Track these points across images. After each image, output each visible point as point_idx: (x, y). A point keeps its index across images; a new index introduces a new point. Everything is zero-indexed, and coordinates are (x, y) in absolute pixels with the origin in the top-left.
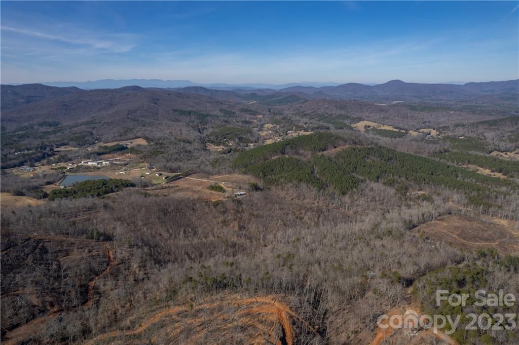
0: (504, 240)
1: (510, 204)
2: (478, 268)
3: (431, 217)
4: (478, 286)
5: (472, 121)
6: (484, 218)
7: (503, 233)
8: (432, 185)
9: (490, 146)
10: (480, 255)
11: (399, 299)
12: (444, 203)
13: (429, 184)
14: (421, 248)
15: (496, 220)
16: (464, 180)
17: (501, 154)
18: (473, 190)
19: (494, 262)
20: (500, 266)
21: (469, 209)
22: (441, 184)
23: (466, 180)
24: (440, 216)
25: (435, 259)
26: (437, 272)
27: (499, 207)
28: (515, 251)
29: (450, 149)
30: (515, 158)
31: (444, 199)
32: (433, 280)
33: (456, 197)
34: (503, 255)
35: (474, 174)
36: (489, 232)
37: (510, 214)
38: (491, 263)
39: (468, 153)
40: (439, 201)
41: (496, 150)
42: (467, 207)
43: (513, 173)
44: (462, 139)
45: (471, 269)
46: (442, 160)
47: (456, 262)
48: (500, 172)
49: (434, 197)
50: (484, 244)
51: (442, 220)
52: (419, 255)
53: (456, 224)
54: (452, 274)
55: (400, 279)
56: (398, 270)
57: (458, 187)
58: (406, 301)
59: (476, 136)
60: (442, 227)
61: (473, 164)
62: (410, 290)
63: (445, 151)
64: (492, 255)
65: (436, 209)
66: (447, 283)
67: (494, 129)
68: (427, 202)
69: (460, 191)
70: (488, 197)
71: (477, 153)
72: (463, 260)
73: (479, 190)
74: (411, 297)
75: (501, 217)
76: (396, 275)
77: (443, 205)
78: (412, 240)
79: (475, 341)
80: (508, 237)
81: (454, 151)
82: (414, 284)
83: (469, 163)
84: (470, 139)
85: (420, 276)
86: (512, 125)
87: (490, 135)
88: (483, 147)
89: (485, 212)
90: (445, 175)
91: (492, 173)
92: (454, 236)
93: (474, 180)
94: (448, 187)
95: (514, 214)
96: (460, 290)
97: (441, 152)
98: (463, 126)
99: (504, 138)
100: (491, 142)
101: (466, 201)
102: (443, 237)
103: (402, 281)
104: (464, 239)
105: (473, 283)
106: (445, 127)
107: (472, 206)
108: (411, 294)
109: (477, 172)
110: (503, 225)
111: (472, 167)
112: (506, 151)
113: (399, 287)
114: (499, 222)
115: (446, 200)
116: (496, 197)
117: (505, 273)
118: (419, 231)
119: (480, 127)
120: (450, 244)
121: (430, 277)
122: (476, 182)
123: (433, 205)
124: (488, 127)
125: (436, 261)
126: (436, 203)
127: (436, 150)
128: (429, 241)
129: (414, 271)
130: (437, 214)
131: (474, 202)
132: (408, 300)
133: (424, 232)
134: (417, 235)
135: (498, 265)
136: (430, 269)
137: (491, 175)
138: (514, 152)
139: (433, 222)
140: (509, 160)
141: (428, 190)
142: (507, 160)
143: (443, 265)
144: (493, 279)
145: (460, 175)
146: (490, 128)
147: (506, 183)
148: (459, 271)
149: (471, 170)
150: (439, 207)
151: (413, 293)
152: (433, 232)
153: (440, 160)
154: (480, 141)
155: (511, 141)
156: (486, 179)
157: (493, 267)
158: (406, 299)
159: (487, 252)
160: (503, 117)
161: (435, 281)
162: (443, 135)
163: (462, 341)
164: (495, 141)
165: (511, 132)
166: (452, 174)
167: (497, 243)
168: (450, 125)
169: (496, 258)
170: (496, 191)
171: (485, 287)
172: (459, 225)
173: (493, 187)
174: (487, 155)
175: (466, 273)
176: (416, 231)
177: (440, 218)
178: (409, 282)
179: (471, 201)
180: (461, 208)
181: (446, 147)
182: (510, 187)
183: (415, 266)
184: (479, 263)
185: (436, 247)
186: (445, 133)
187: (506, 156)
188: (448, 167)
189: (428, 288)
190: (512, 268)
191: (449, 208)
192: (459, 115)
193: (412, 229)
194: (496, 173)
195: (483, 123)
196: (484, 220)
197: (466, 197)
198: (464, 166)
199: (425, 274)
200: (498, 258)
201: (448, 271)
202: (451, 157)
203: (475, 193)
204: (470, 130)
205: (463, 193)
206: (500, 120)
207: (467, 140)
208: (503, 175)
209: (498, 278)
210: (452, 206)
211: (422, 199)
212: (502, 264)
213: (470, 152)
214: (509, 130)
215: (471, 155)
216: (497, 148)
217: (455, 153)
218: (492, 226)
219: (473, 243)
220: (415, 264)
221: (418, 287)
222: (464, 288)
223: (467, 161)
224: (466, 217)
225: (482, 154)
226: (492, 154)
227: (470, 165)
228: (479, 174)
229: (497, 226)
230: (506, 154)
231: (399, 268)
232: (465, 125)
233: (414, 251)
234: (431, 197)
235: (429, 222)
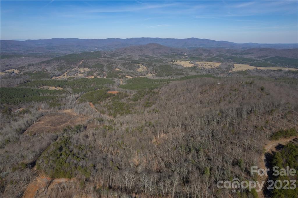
0: (71, 119)
1: (68, 101)
2: (65, 138)
3: (32, 122)
4: (68, 146)
5: (37, 62)
6: (60, 112)
7: (70, 116)
8: (26, 103)
9: (50, 74)
10: (64, 131)
11: (31, 177)
12: (37, 111)
13: (24, 103)
14: (33, 141)
15: (65, 111)
16: (43, 95)
17: (57, 77)
18: (50, 99)
19: (71, 131)
20: (74, 132)
21: (51, 110)
22: (32, 101)
23: (45, 95)
24: (37, 119)
25: (44, 143)
26: (47, 150)
27: (65, 104)
28: (77, 122)
29: (30, 80)
30: (63, 78)
31: (36, 109)
32: (47, 155)
33: (43, 106)
34: (73, 127)
35: (48, 91)
36: (64, 118)
37: (70, 106)
38: (70, 133)
39: (41, 80)
40: (34, 110)
41: (54, 76)
42: (50, 109)
43: (65, 86)
44: (35, 73)
45: (63, 139)
46: (27, 87)
47: (54, 140)
48: (59, 87)
49: (30, 109)
50: (64, 125)
51: (40, 120)
52: (33, 146)
53: (48, 120)
54: (55, 147)
55: (26, 166)
56: (23, 161)
57: (42, 100)
58: (36, 175)
59: (42, 70)
60: (41, 124)
61: (45, 86)
62: (35, 168)
63: (28, 82)
64: (69, 129)
65: (34, 116)
66: (54, 153)
67: (49, 65)
68: (27, 114)
69: (44, 102)
70: (58, 100)
71: (45, 79)
72: (58, 137)
73: (53, 98)
74: (37, 171)
75: (67, 109)
76: (23, 164)
77: (37, 112)
78: (25, 139)
79: (76, 172)
80: (73, 117)
81: (33, 80)
82: (36, 164)
83: (43, 85)
84: (39, 72)
85: (38, 157)
86: (57, 62)
87: (48, 68)
88: (47, 75)
89: (59, 109)
90: (32, 95)
91: (56, 88)
92: (49, 127)
93: (49, 94)
94: (36, 102)
95: (71, 105)
96: (61, 153)
97: (25, 82)
98: (33, 65)
99: (56, 69)
100: (50, 72)
101: (48, 106)
102: (43, 130)
103: (28, 166)
104: (54, 126)
105: (66, 146)
106: (22, 67)
107: (52, 108)
108: (37, 169)
109: (49, 89)
110: (69, 112)
111: (45, 87)
112: (59, 75)
113: (28, 171)
114: (67, 111)
115: (38, 109)
116: (62, 100)
117: (77, 134)
118: (28, 132)
119: (42, 65)
120: (49, 132)
121: (44, 154)
122: (50, 95)
123: (31, 115)
124: (46, 64)
125: (44, 144)
126: (32, 112)
127: (22, 82)
128: (36, 135)
129: (34, 156)
130: (35, 119)
131: (53, 105)
132: (37, 174)
133: (32, 132)
134: (28, 135)
135: (73, 132)
136: (43, 150)
137: (56, 89)
138: (62, 76)
139: (35, 124)
140: (61, 80)
141: (25, 107)
142: (60, 80)
143: (49, 144)
144: (73, 139)
145: (41, 93)
146: (48, 65)
147: (64, 92)
148: (58, 144)
149: (46, 89)
150: (35, 114)
151: (38, 169)
152: (37, 129)
153: (26, 87)
154: (45, 72)
155: (59, 70)
156: (54, 92)
157: (71, 134)
158: (35, 174)
159: (67, 128)
160: (52, 59)
161: (48, 155)
162: (23, 72)
163: (71, 176)
164: (52, 71)
165: (58, 66)
166: (36, 94)
167: (69, 122)
168: (25, 66)
169: (71, 129)
170: (61, 97)
171: (71, 145)
172: (50, 120)
173: (59, 95)
174: (51, 79)
175: (61, 143)
176: (26, 133)
177: (38, 120)
178: (33, 164)
179: (52, 105)
180: (47, 111)
181: (27, 79)
182: (66, 93)
183: (33, 153)
184: (65, 135)
185: (41, 137)
186: (23, 71)
187: (60, 78)
188: (33, 90)
189: (45, 161)
190: (79, 131)
191: (41, 113)
192: (28, 59)
193: (23, 133)
194: (58, 88)
195: (43, 62)
196: (60, 113)
197: (48, 104)
198: (41, 88)
199: (41, 155)
200: (72, 129)
201: (52, 146)
202: (32, 84)
203: (51, 101)
204: (38, 67)
205: (46, 102)
206: (51, 60)
207: (38, 73)
208: (61, 88)
209: (75, 138)
210: (42, 111)
211: (23, 113)
212: (74, 131)
213: (42, 79)
214: (57, 65)
215: (43, 81)
216: (54, 75)
217: (34, 82)
218: (64, 114)
219: (59, 126)
220: (33, 152)
221: (40, 164)
222: (63, 151)
223: (42, 85)
224: (52, 115)
225: (48, 79)
226: (53, 78)
227: (44, 87)
228: (50, 90)
229: (67, 114)
230: (59, 77)
231: (23, 160)
232: (34, 65)
233: (29, 145)
234: (28, 110)
235: (32, 125)
